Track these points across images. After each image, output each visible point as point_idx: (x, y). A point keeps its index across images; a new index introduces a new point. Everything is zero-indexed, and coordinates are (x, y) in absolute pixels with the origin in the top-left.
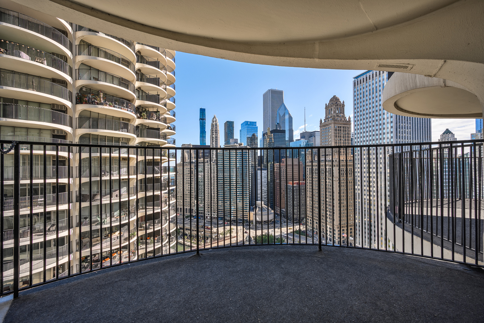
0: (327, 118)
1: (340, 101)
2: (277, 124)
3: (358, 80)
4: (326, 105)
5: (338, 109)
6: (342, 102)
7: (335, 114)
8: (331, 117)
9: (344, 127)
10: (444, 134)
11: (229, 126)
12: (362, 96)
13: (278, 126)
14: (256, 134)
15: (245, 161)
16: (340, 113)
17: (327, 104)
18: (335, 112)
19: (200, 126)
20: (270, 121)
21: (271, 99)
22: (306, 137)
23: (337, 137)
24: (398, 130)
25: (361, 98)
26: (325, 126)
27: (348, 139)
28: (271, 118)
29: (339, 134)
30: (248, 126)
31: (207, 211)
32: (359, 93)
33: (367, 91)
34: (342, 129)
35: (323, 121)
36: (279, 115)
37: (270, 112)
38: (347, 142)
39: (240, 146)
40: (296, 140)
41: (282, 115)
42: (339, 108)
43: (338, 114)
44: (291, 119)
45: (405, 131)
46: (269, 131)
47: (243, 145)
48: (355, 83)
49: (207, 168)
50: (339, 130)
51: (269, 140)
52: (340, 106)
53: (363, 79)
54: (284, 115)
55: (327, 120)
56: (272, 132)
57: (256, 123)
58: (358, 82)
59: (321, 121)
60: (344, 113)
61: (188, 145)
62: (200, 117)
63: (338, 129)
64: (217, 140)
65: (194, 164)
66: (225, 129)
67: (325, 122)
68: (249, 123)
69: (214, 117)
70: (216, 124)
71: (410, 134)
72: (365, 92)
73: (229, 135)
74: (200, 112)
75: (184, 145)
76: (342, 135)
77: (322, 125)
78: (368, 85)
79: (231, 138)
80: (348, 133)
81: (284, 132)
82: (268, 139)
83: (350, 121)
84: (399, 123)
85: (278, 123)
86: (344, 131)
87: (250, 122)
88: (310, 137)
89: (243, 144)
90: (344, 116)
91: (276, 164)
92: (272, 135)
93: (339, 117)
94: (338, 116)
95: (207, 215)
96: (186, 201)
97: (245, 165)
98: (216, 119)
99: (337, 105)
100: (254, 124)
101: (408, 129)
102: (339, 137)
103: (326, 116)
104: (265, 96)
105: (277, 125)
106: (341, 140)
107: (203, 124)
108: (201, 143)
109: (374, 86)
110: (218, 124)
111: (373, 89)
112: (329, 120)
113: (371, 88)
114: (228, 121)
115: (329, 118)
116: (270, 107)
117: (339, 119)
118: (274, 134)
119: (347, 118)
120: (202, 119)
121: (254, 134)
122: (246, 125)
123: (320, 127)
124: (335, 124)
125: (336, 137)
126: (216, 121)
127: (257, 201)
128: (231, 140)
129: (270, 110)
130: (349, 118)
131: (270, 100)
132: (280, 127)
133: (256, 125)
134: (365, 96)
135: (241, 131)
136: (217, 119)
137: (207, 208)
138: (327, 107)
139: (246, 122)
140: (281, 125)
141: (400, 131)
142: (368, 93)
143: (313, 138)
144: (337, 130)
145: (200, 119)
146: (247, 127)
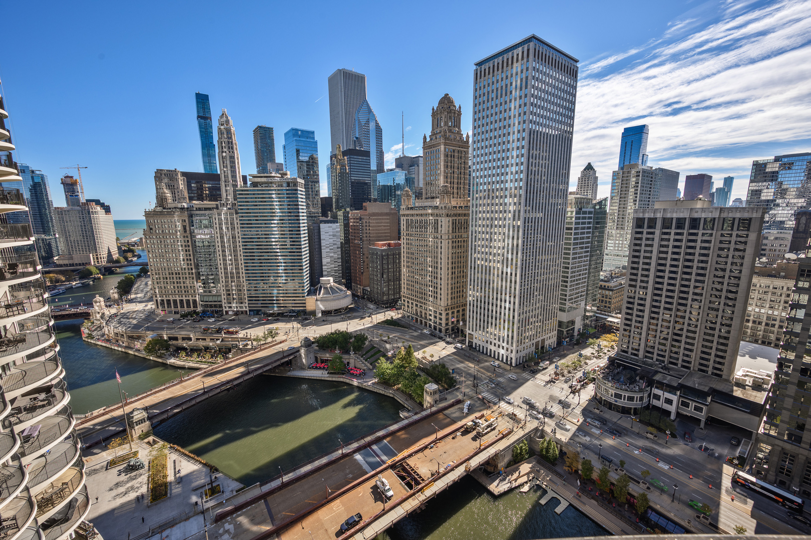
0: (434, 134)
1: (455, 105)
2: (355, 139)
3: (481, 68)
4: (433, 109)
5: (450, 118)
6: (457, 107)
7: (446, 128)
8: (440, 132)
9: (458, 151)
10: (585, 170)
11: (264, 137)
12: (485, 98)
13: (357, 143)
14: (315, 156)
15: (295, 207)
16: (454, 127)
17: (435, 109)
18: (446, 123)
19: (201, 131)
20: (343, 132)
21: (343, 90)
22: (405, 166)
23: (449, 167)
24: (531, 160)
25: (484, 102)
26: (430, 147)
27: (464, 172)
28: (344, 126)
29: (451, 162)
30: (299, 139)
31: (225, 301)
32: (481, 92)
33: (493, 91)
34: (456, 154)
35: (428, 139)
36: (359, 122)
37: (342, 115)
38: (462, 176)
39: (282, 177)
40: (388, 170)
41: (363, 122)
42: (453, 118)
43: (451, 128)
44: (379, 130)
45: (539, 163)
46: (339, 151)
47: (289, 177)
48: (477, 74)
49: (217, 219)
50: (451, 157)
51: (341, 169)
52: (455, 113)
53: (489, 68)
54: (368, 122)
55: (434, 138)
56: (345, 153)
57: (313, 133)
58: (481, 72)
59: (425, 138)
60: (459, 128)
61: (171, 171)
62: (198, 112)
63: (449, 153)
64: (234, 162)
65: (187, 211)
66: (256, 142)
67: (431, 140)
68: (300, 133)
69: (223, 114)
70: (229, 131)
71: (545, 168)
72: (491, 92)
73: (266, 154)
74: (198, 102)
75: (161, 170)
76: (456, 165)
77: (427, 146)
78: (495, 79)
79: (271, 161)
80: (464, 162)
81: (367, 154)
82: (338, 167)
83: (467, 141)
84: (533, 149)
85: (357, 138)
86: (458, 158)
87: (302, 131)
88: (411, 166)
89: (288, 173)
90: (459, 133)
91: (354, 211)
92: (344, 159)
93: (453, 133)
94: (450, 131)
95: (227, 308)
96: (178, 285)
97: (296, 214)
98: (227, 117)
99: (450, 112)
100: (309, 135)
101: (542, 160)
102: (451, 167)
103: (433, 130)
104: (332, 80)
105: (355, 141)
106: (453, 173)
107: (206, 129)
108: (205, 169)
109: (503, 84)
110: (233, 129)
111: (502, 87)
112: (438, 137)
113: (499, 85)
114: (260, 125)
115: (437, 134)
116: (342, 105)
117: (452, 137)
118: (350, 158)
119: (465, 136)
120: (204, 117)
121: (312, 156)
122: (294, 135)
123: (424, 148)
124: (445, 144)
125: (447, 167)
126: (227, 122)
127: (322, 277)
128: (269, 165)
129: (342, 111)
130: (468, 136)
131: (341, 91)
132: (361, 146)
133: (314, 138)
134: (490, 100)
135: (284, 147)
136: (229, 118)
137: (225, 297)
138: (434, 114)
139: (293, 129)
140: (363, 140)
141: (532, 162)
142: (494, 95)
143: (416, 167)
144: (449, 156)
145: (199, 117)
146: (296, 140)
